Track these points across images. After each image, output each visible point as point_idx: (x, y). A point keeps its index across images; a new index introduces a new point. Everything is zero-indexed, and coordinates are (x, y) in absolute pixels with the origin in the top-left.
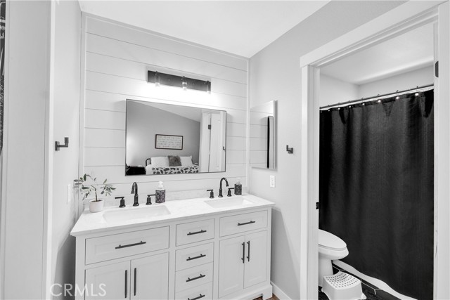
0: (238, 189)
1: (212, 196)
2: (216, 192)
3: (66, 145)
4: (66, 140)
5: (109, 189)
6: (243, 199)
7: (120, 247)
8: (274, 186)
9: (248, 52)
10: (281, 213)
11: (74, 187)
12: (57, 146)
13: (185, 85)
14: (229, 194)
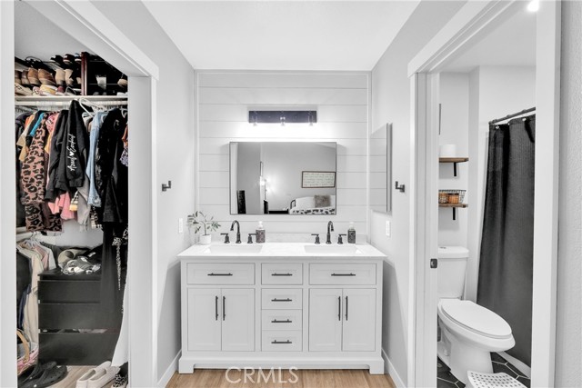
0: (352, 237)
1: (317, 241)
2: (323, 237)
3: (170, 187)
4: (170, 182)
5: (216, 226)
6: (356, 249)
7: (212, 275)
8: (388, 235)
9: (367, 66)
10: (394, 269)
11: (188, 222)
12: (164, 188)
13: (283, 121)
14: (340, 241)
